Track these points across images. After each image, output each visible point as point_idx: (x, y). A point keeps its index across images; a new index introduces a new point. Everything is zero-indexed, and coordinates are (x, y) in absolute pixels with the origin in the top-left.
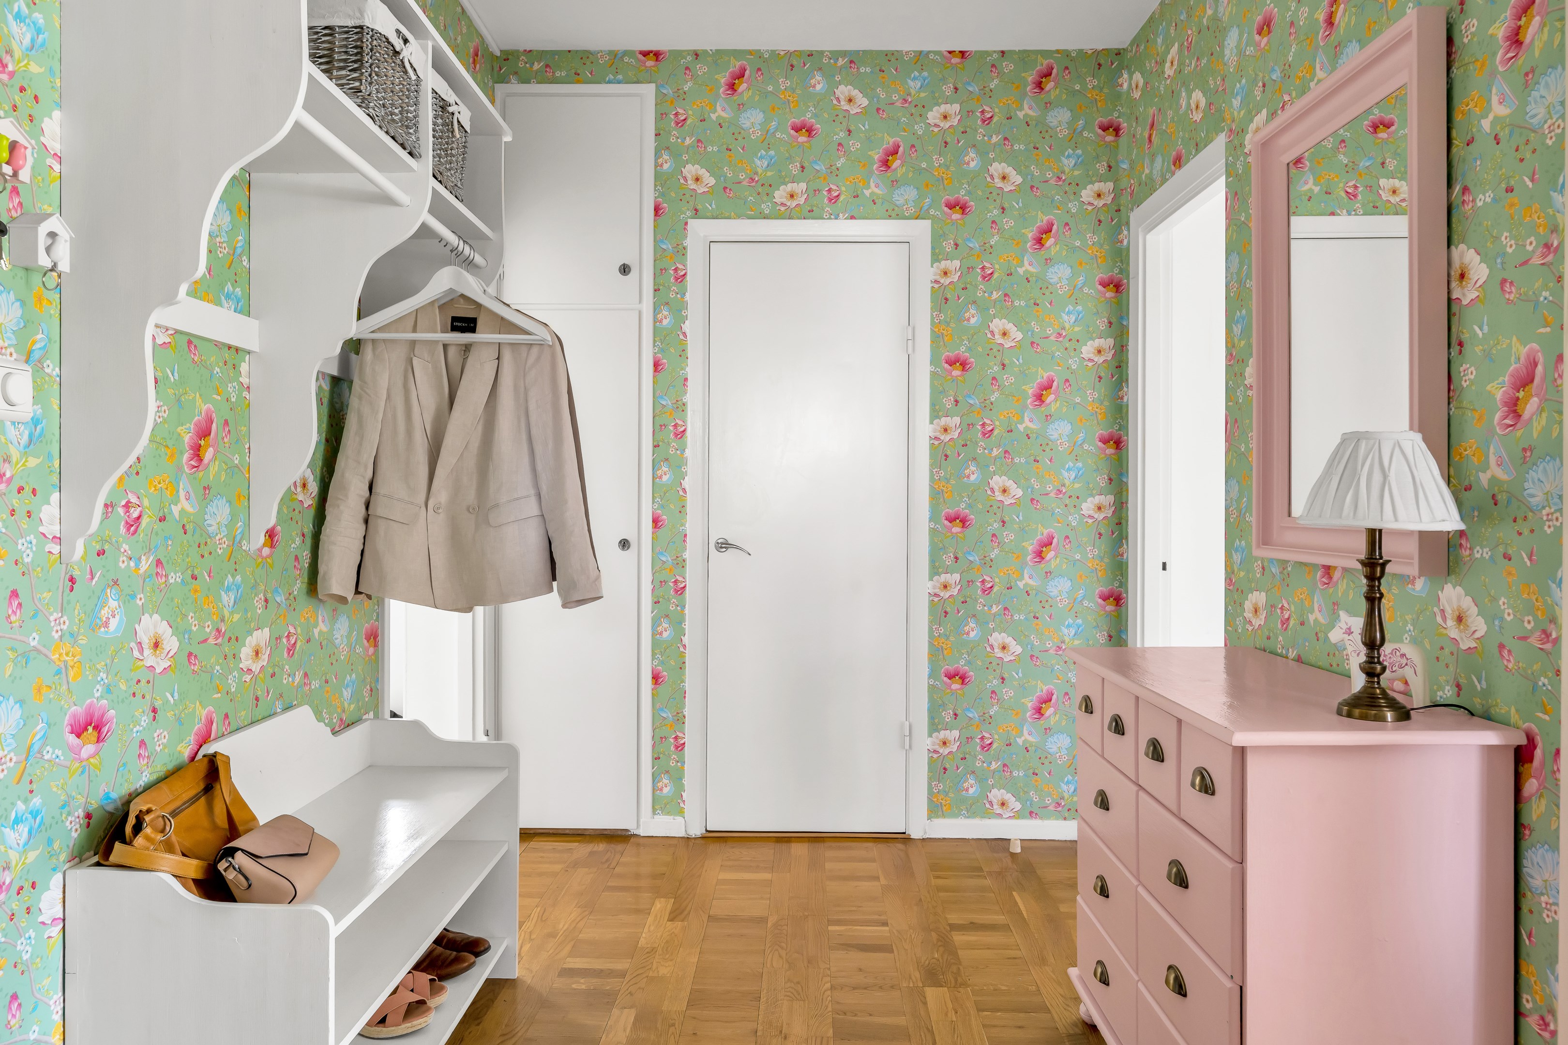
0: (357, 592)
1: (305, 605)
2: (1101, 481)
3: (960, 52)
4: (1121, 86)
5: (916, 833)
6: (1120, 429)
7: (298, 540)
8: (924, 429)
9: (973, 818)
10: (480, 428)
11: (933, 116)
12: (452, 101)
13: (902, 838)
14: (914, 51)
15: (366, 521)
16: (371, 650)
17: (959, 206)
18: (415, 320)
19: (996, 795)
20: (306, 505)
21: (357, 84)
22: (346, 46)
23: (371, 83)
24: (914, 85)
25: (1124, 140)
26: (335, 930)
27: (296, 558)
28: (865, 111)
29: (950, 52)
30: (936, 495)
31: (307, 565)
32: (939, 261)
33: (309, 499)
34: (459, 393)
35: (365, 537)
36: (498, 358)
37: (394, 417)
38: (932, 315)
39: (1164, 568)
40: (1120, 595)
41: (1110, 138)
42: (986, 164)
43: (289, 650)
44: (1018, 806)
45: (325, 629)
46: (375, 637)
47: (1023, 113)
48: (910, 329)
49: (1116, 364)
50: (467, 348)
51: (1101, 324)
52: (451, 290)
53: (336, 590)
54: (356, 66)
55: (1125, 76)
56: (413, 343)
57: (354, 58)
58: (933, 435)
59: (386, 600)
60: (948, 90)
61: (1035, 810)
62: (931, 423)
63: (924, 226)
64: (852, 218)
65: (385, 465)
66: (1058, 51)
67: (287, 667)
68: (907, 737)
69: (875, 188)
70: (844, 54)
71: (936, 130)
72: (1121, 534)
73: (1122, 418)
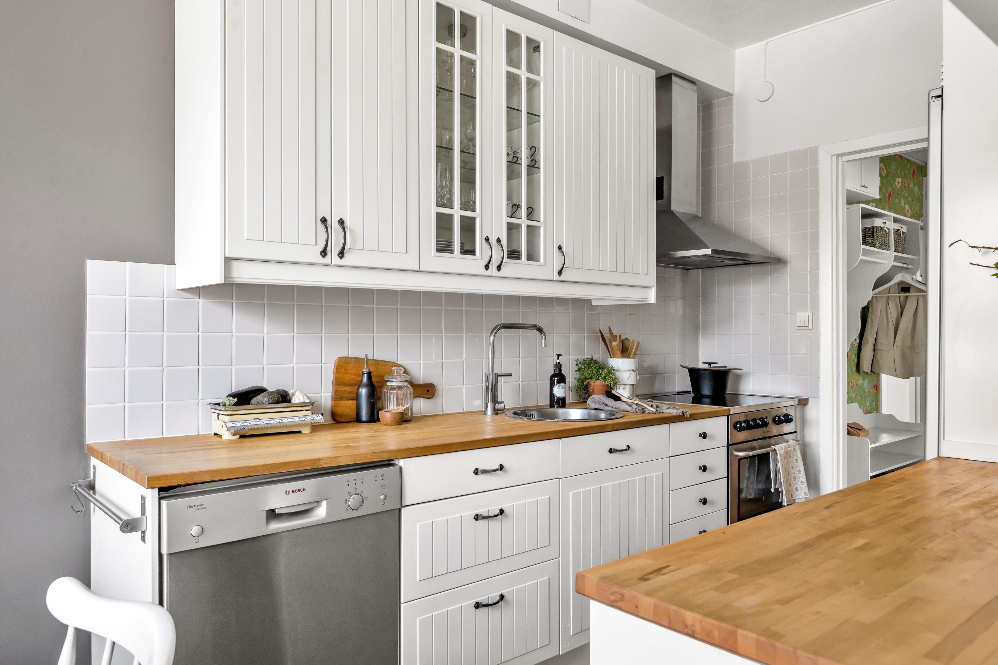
0: (871, 372)
1: (856, 375)
7: (854, 356)
10: (912, 322)
12: (900, 228)
15: (874, 350)
16: (875, 391)
18: (889, 290)
20: (856, 346)
21: (872, 241)
22: (869, 232)
23: (876, 240)
26: (871, 446)
27: (853, 361)
31: (856, 363)
33: (856, 344)
34: (904, 311)
35: (873, 355)
36: (918, 300)
37: (883, 319)
43: (852, 387)
45: (861, 382)
46: (877, 387)
50: (907, 297)
52: (901, 280)
53: (865, 370)
54: (872, 236)
56: (888, 297)
57: (871, 234)
59: (880, 374)
65: (879, 333)
67: (851, 391)
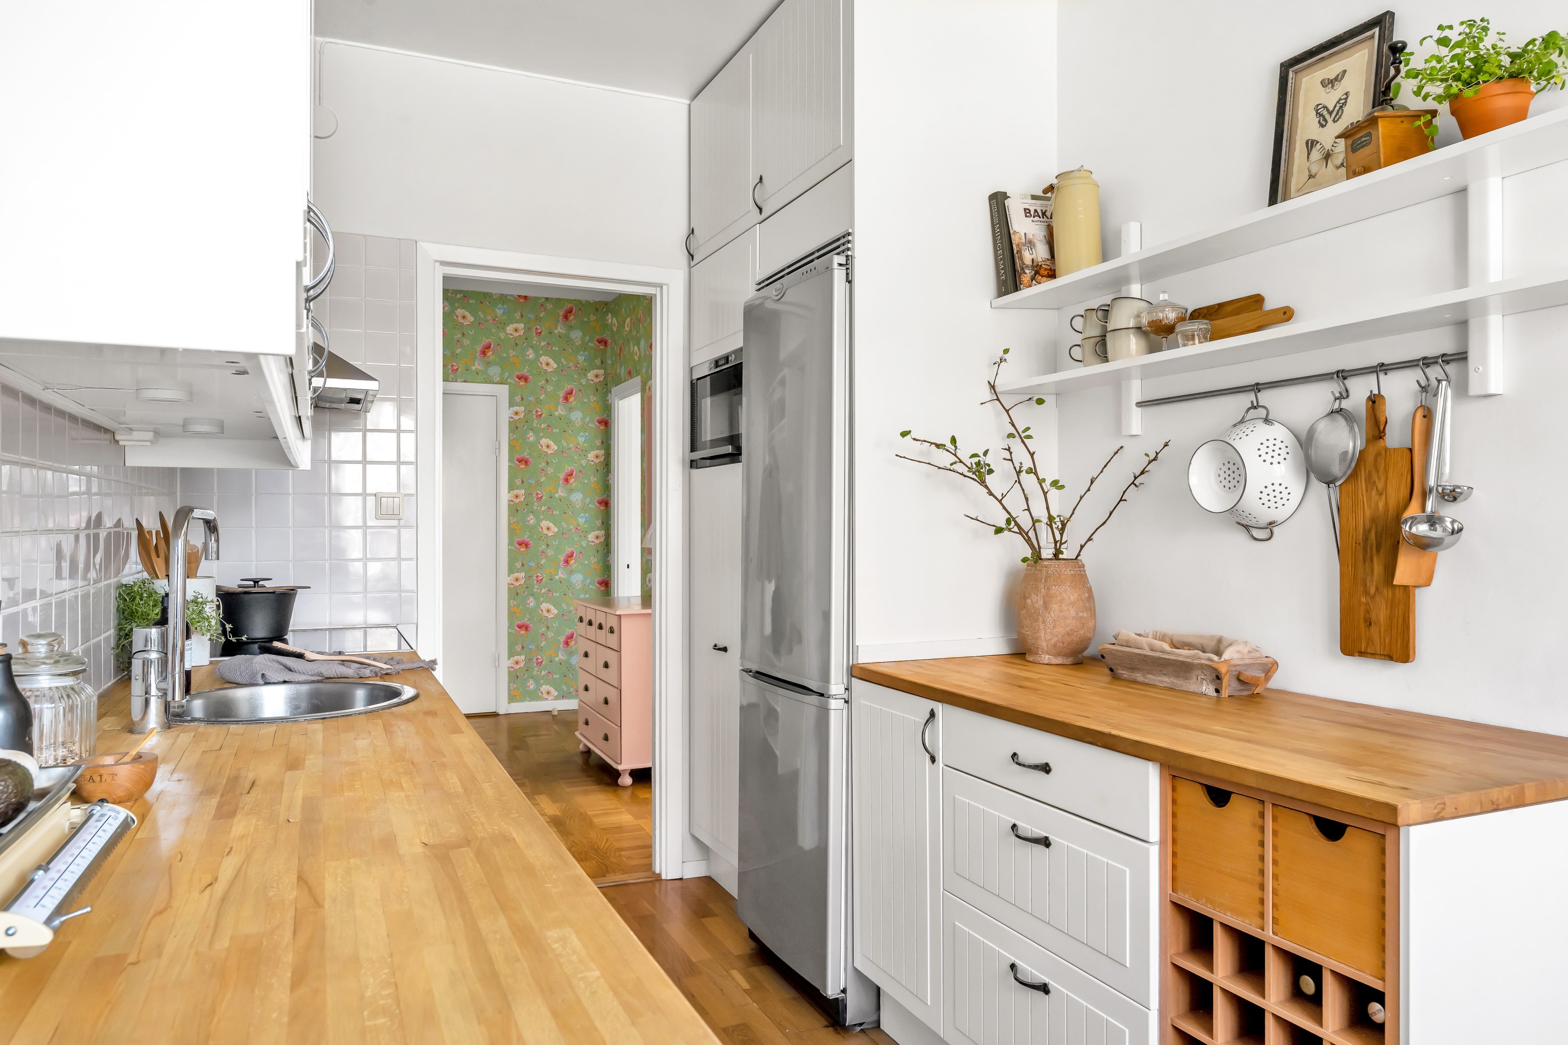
2: (598, 523)
3: (524, 296)
4: (608, 320)
5: (502, 711)
6: (608, 497)
8: (505, 496)
9: (533, 701)
11: (510, 329)
13: (495, 715)
14: (499, 294)
17: (523, 378)
19: (545, 688)
24: (499, 312)
25: (609, 349)
28: (472, 323)
29: (519, 296)
30: (512, 531)
32: (513, 407)
38: (509, 435)
39: (628, 567)
40: (608, 582)
41: (602, 347)
42: (538, 356)
44: (556, 693)
47: (558, 331)
48: (497, 443)
49: (606, 463)
51: (598, 443)
55: (610, 316)
58: (510, 499)
60: (517, 316)
61: (565, 695)
62: (509, 493)
63: (506, 388)
64: (465, 381)
66: (575, 300)
68: (497, 660)
69: (477, 366)
70: (460, 292)
71: (511, 337)
72: (608, 550)
73: (608, 491)
